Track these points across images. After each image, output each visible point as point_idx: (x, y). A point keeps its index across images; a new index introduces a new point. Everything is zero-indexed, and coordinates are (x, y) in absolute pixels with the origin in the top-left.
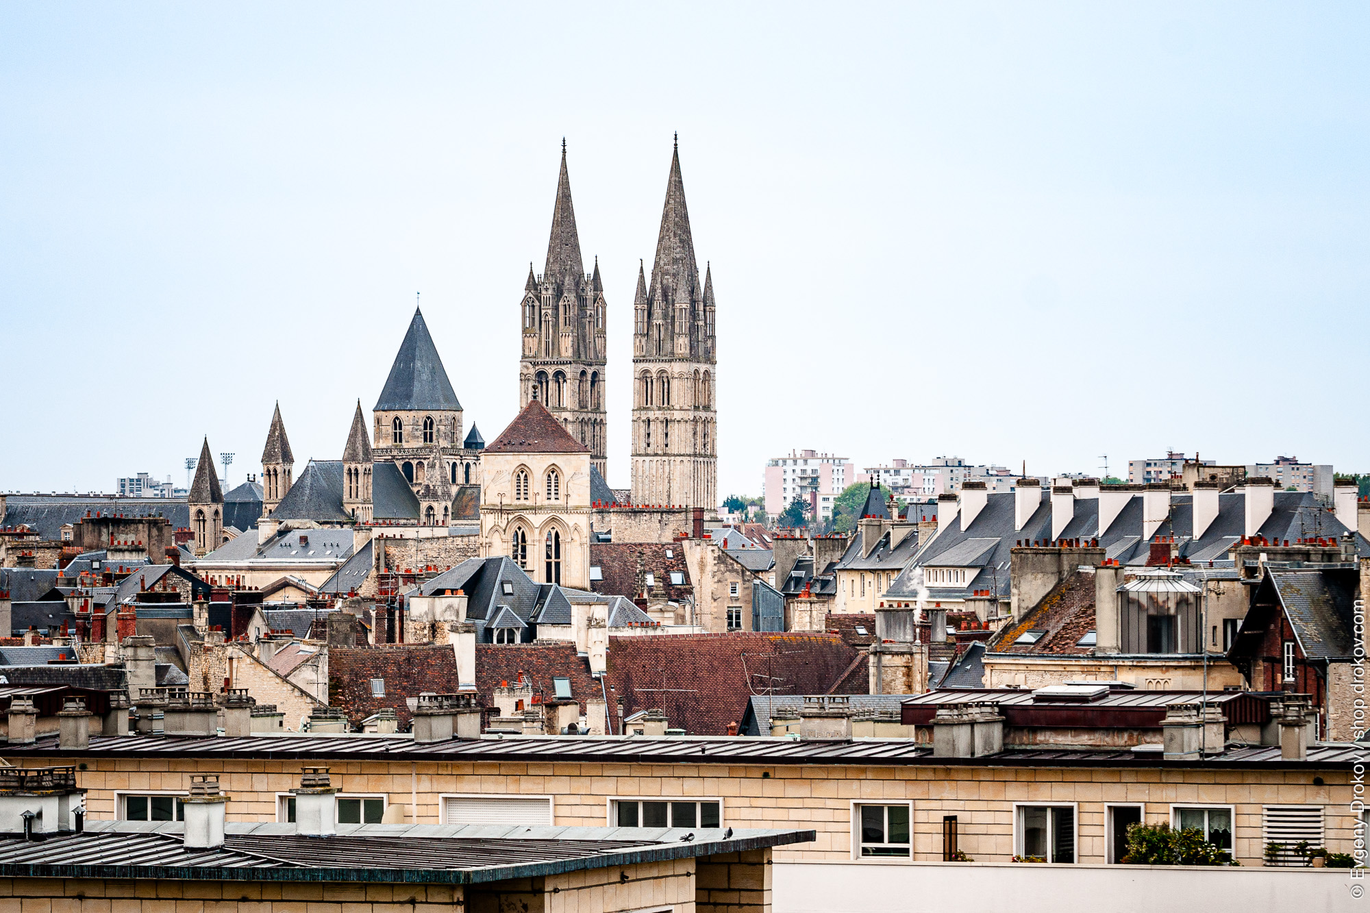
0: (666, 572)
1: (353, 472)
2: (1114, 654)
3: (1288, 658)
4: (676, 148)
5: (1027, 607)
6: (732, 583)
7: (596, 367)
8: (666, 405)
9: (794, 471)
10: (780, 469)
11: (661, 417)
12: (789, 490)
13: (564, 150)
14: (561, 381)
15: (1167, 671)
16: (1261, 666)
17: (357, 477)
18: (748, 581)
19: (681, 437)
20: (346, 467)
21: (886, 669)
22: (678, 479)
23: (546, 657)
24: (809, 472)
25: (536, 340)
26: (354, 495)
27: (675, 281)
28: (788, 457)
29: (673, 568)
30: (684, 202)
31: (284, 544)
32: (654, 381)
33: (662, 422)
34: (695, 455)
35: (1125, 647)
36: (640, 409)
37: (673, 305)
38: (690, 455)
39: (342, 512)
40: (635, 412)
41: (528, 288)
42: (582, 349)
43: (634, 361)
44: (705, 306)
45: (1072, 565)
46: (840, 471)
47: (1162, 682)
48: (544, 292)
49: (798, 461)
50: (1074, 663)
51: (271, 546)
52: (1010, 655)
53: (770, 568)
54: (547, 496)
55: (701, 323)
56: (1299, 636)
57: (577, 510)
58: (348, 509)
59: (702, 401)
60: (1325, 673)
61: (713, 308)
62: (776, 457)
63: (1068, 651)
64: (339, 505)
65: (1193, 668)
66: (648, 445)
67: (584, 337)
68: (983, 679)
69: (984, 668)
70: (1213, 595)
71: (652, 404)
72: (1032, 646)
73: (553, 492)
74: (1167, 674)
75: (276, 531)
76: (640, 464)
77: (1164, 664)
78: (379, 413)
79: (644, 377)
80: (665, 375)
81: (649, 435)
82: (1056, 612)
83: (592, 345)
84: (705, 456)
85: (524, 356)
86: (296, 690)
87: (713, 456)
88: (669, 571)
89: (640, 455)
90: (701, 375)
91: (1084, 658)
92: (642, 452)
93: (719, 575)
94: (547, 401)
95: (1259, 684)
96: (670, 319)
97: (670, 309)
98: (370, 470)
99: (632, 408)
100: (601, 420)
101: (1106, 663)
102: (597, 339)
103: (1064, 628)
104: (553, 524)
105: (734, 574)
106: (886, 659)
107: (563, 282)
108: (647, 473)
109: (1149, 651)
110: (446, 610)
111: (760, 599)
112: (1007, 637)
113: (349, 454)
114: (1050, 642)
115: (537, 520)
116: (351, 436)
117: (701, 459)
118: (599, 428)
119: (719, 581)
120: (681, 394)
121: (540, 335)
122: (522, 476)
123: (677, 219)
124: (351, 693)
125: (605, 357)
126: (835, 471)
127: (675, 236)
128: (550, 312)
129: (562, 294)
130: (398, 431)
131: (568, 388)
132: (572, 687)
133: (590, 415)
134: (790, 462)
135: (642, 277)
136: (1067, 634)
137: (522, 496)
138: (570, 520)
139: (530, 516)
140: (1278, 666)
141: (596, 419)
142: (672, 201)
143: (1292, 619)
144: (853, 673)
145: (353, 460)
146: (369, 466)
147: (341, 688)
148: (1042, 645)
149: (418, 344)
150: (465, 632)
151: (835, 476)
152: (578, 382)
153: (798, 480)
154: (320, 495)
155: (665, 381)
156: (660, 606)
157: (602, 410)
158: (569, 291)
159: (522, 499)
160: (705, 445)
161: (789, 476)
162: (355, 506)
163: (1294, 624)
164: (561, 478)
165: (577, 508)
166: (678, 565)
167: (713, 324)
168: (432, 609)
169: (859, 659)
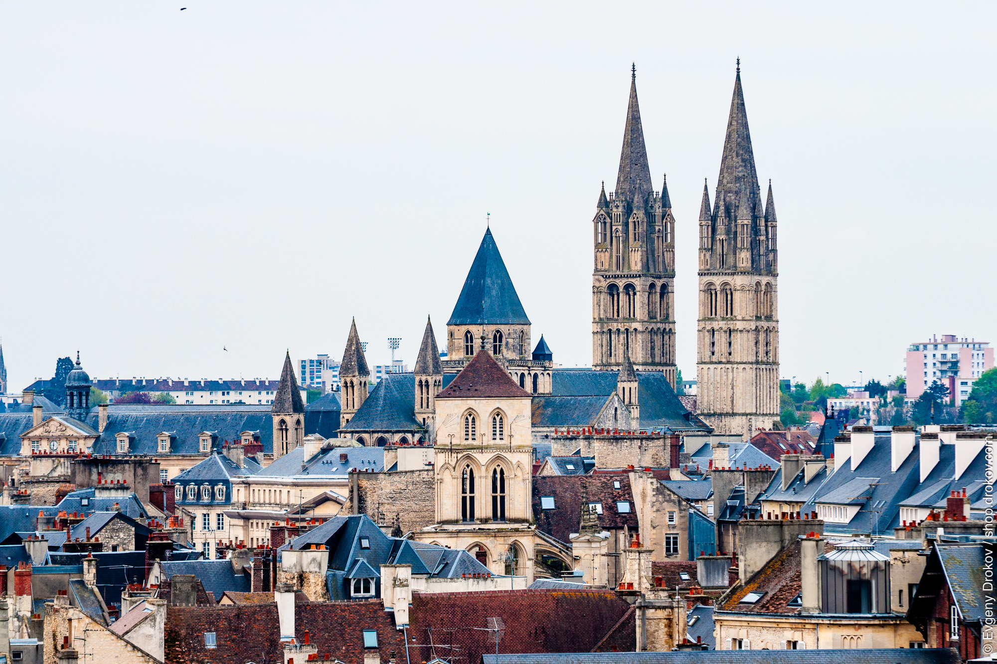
0: (613, 502)
1: (424, 383)
2: (816, 613)
3: (954, 619)
4: (738, 72)
5: (753, 572)
6: (670, 512)
7: (665, 280)
8: (729, 315)
9: (934, 355)
10: (921, 353)
11: (725, 327)
12: (930, 374)
13: (634, 75)
14: (631, 293)
15: (859, 628)
16: (934, 626)
17: (428, 389)
18: (685, 510)
19: (743, 347)
20: (417, 379)
21: (650, 621)
22: (741, 385)
23: (357, 612)
24: (949, 357)
25: (607, 254)
26: (425, 405)
27: (738, 198)
28: (928, 342)
29: (619, 497)
30: (746, 123)
31: (325, 462)
32: (718, 293)
33: (725, 332)
34: (757, 362)
35: (825, 608)
36: (704, 320)
37: (736, 221)
38: (752, 363)
39: (414, 421)
40: (701, 322)
41: (600, 206)
42: (650, 262)
43: (699, 274)
44: (766, 221)
45: (793, 535)
46: (981, 355)
47: (855, 638)
48: (615, 210)
49: (939, 346)
50: (784, 621)
51: (314, 464)
52: (735, 613)
53: (709, 497)
54: (492, 437)
55: (763, 238)
56: (958, 602)
57: (520, 449)
58: (419, 418)
59: (764, 311)
60: (980, 634)
61: (774, 223)
62: (917, 342)
63: (780, 611)
64: (410, 415)
65: (882, 626)
66: (713, 353)
67: (653, 251)
68: (714, 633)
69: (715, 623)
70: (900, 563)
71: (716, 315)
72: (753, 606)
73: (498, 433)
74: (859, 631)
75: (319, 450)
76: (705, 372)
77: (856, 622)
78: (453, 327)
79: (709, 290)
80: (728, 287)
81: (713, 344)
82: (776, 576)
83: (661, 259)
84: (768, 363)
85: (596, 270)
86: (129, 645)
87: (775, 363)
88: (616, 500)
89: (705, 363)
90: (763, 287)
91: (792, 616)
92: (707, 360)
93: (657, 505)
94: (618, 312)
95: (933, 641)
96: (732, 234)
97: (733, 225)
98: (439, 381)
99: (697, 318)
100: (670, 329)
101: (809, 621)
102: (665, 253)
103: (780, 590)
104: (499, 462)
105: (671, 504)
106: (650, 613)
107: (633, 200)
108: (712, 380)
109: (849, 611)
110: (311, 563)
111: (694, 526)
112: (735, 597)
113: (421, 367)
114: (768, 601)
115: (483, 458)
116: (422, 350)
117: (764, 366)
118: (668, 337)
119: (658, 510)
120: (743, 305)
121: (611, 249)
122: (470, 419)
123: (739, 140)
124: (187, 645)
125: (673, 270)
126: (975, 356)
127: (737, 156)
128: (620, 228)
129: (632, 211)
130: (469, 344)
131: (640, 299)
132: (378, 637)
133: (659, 325)
134: (930, 347)
135: (706, 195)
136: (782, 595)
137: (470, 436)
138: (513, 458)
139: (477, 455)
140: (946, 626)
141: (665, 329)
142: (734, 123)
143: (952, 587)
144: (623, 625)
145: (424, 373)
146: (439, 378)
147: (178, 641)
148: (761, 604)
149: (488, 262)
150: (286, 591)
151: (975, 361)
152: (647, 294)
153: (938, 365)
154: (392, 405)
155: (728, 292)
156: (587, 537)
157: (671, 320)
158: (638, 209)
159: (470, 440)
160: (767, 353)
161: (930, 361)
162: (425, 416)
163: (954, 591)
164: (505, 420)
165: (519, 447)
166: (625, 495)
167: (774, 239)
168: (300, 561)
169: (630, 611)
